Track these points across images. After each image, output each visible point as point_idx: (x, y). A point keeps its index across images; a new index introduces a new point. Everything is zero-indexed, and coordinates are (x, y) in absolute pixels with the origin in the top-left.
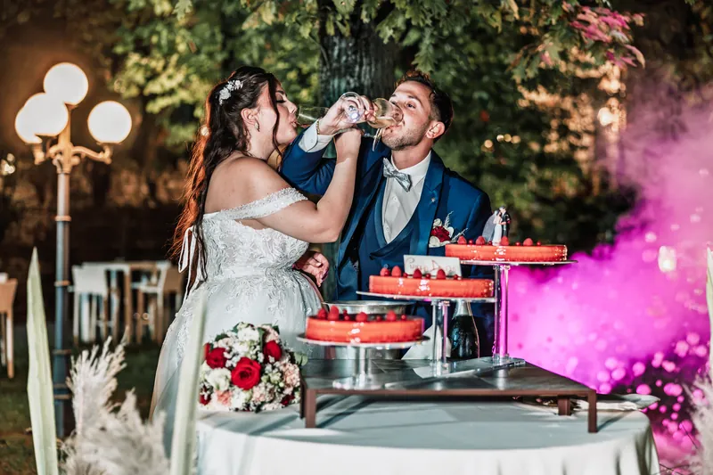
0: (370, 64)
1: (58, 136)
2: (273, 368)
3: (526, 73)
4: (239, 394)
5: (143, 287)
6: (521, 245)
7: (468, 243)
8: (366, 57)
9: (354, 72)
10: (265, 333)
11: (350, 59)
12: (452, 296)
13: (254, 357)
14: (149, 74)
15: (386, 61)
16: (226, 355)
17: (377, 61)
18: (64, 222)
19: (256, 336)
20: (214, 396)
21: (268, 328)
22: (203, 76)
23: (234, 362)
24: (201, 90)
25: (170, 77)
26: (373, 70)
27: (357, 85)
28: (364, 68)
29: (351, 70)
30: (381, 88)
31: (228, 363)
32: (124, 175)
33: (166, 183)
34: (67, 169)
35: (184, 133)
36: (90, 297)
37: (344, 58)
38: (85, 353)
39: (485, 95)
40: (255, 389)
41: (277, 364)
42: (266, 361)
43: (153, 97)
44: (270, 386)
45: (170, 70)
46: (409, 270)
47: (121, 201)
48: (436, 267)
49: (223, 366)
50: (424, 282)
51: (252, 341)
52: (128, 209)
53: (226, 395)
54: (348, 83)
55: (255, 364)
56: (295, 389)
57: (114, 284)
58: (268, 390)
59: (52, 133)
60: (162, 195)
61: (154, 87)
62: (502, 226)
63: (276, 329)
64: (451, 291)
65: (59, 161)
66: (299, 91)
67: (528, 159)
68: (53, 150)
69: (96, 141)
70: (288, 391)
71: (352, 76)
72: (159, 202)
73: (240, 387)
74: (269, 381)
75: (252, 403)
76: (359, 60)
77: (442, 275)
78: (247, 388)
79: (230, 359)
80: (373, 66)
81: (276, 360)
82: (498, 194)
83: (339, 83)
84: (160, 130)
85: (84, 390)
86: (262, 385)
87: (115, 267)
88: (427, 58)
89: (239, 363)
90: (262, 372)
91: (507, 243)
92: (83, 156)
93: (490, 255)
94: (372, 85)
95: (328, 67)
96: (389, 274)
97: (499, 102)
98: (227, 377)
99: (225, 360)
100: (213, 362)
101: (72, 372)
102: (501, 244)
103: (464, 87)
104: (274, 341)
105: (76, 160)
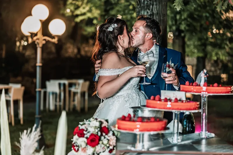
0: (156, 5)
1: (37, 33)
2: (105, 138)
3: (222, 8)
4: (90, 149)
5: (73, 89)
6: (213, 86)
7: (190, 85)
8: (155, 2)
9: (150, 8)
10: (101, 123)
11: (148, 2)
12: (181, 109)
13: (96, 134)
14: (76, 7)
15: (163, 3)
16: (85, 132)
17: (159, 3)
18: (40, 66)
19: (97, 124)
20: (80, 149)
21: (103, 120)
22: (97, 8)
23: (88, 135)
24: (96, 13)
25: (84, 8)
26: (158, 7)
27: (151, 13)
28: (154, 6)
29: (149, 7)
30: (161, 14)
31: (86, 136)
32: (68, 45)
33: (84, 48)
34: (41, 45)
35: (90, 30)
36: (53, 93)
37: (146, 2)
38: (25, 131)
39: (208, 15)
40: (97, 147)
41: (106, 136)
42: (102, 135)
43: (77, 16)
44: (103, 146)
45: (84, 6)
46: (163, 98)
47: (67, 55)
48: (175, 96)
49: (83, 137)
50: (169, 103)
51: (96, 127)
52: (70, 59)
53: (85, 149)
54: (148, 13)
55: (97, 136)
56: (114, 147)
57: (62, 88)
58: (102, 147)
59: (35, 31)
60: (83, 53)
61: (78, 12)
62: (205, 78)
63: (107, 121)
64: (180, 107)
65: (38, 43)
66: (133, 14)
67: (226, 39)
68: (35, 38)
69: (52, 35)
70: (111, 147)
71: (149, 10)
72: (81, 56)
73: (90, 146)
74: (103, 143)
75: (95, 153)
76: (152, 3)
77: (176, 100)
78: (93, 146)
79: (86, 134)
80: (158, 5)
81: (107, 134)
82: (214, 54)
83: (144, 12)
84: (81, 28)
85: (25, 146)
86: (99, 145)
87: (62, 82)
88: (179, 2)
89: (90, 136)
90: (100, 140)
91: (207, 85)
92: (47, 40)
93: (199, 91)
94: (157, 13)
95: (139, 6)
96: (154, 99)
97: (214, 17)
98: (85, 142)
99: (84, 134)
100: (80, 135)
101: (20, 139)
102: (204, 86)
103: (199, 11)
104: (105, 127)
105: (44, 42)
